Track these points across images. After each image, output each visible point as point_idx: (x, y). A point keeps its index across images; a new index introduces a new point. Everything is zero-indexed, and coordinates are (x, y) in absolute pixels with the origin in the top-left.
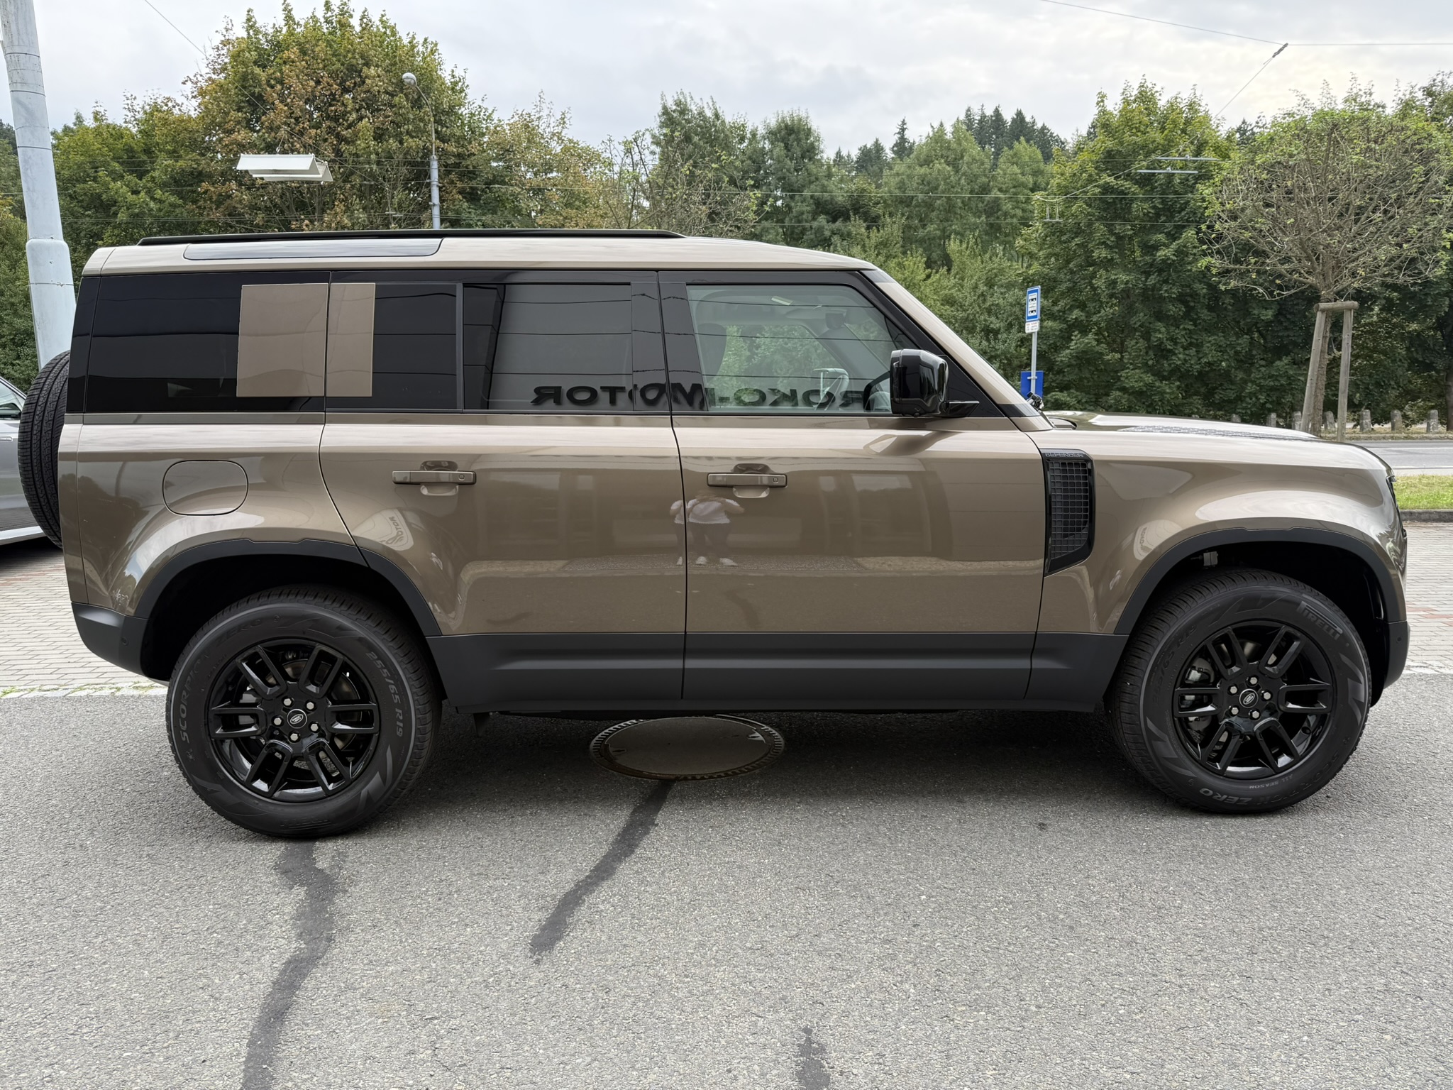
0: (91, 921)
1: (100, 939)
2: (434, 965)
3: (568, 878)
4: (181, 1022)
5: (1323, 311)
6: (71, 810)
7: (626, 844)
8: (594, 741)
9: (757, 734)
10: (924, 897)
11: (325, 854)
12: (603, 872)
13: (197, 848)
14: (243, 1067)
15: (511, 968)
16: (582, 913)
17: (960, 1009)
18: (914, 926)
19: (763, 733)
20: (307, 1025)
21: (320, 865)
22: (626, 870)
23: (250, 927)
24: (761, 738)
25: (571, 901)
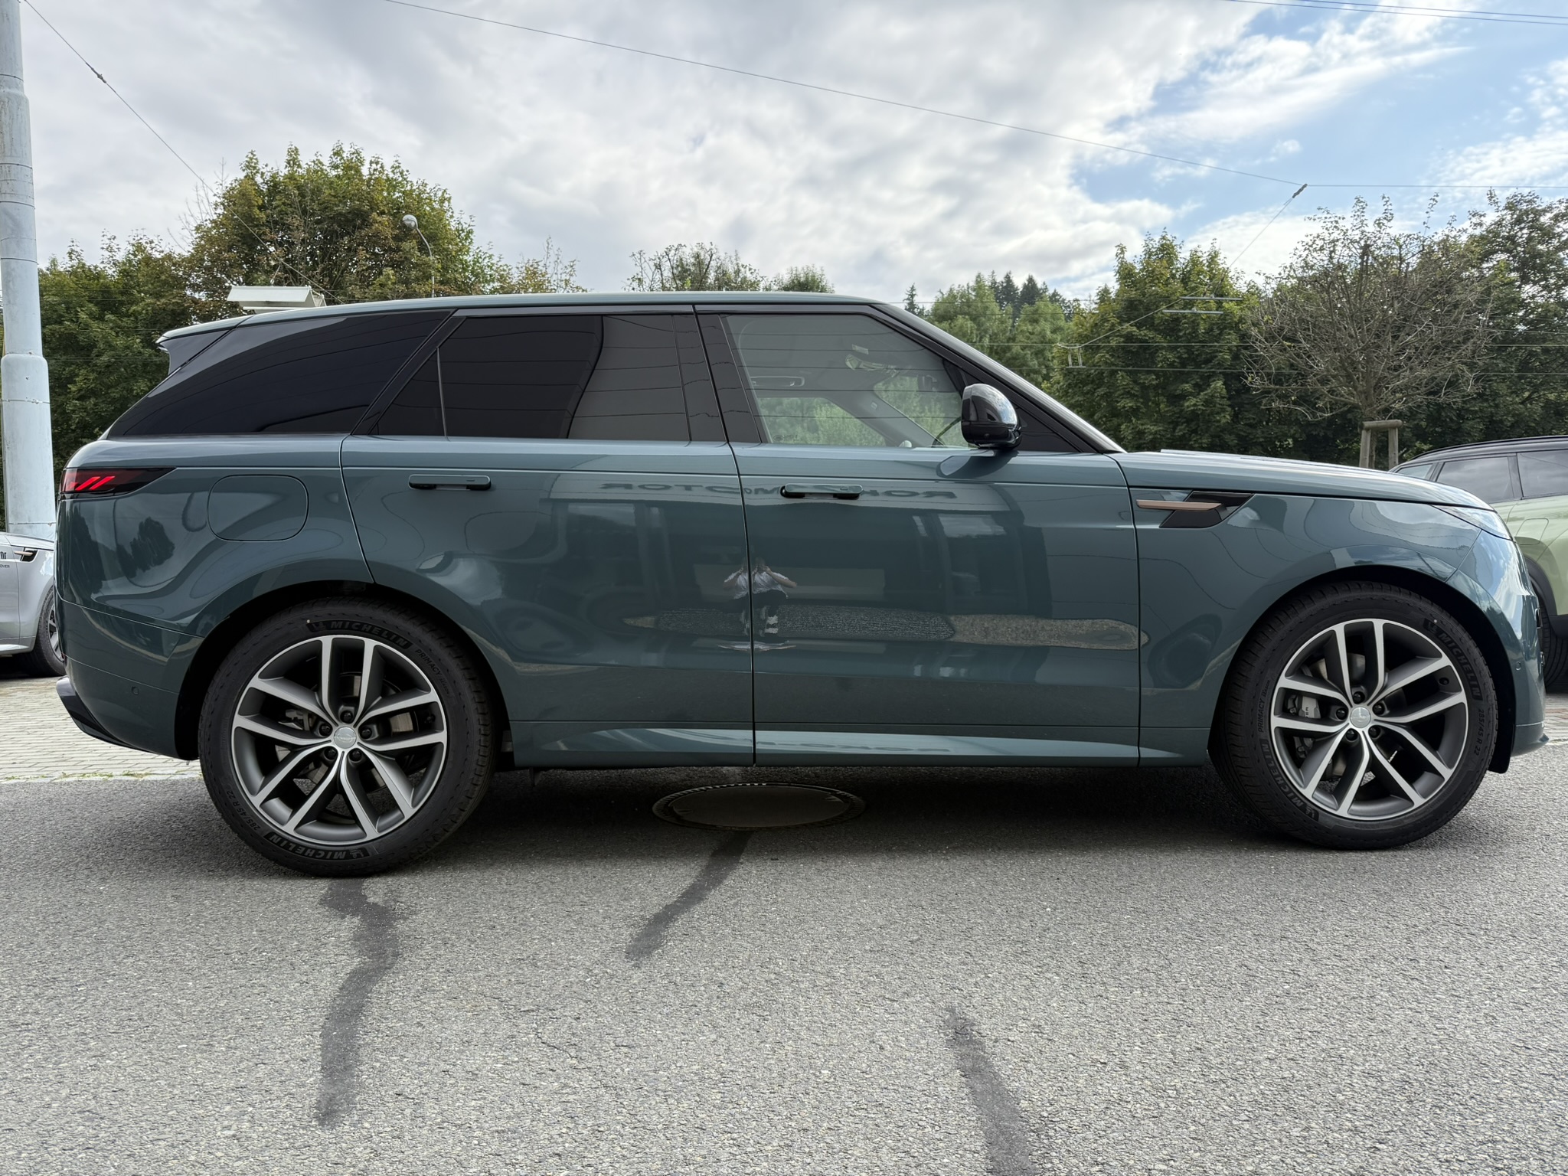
0: (118, 946)
1: (131, 960)
2: (520, 972)
3: (655, 904)
4: (240, 1020)
5: (1367, 430)
6: (77, 865)
7: (711, 879)
8: (656, 804)
9: (833, 797)
10: (1048, 909)
11: (376, 890)
12: (692, 896)
13: (228, 890)
14: (319, 1053)
15: (608, 971)
16: (677, 928)
17: (1112, 989)
18: (1045, 931)
19: (839, 796)
20: (386, 1019)
21: (371, 900)
22: (716, 897)
23: (304, 947)
24: (838, 800)
25: (664, 918)
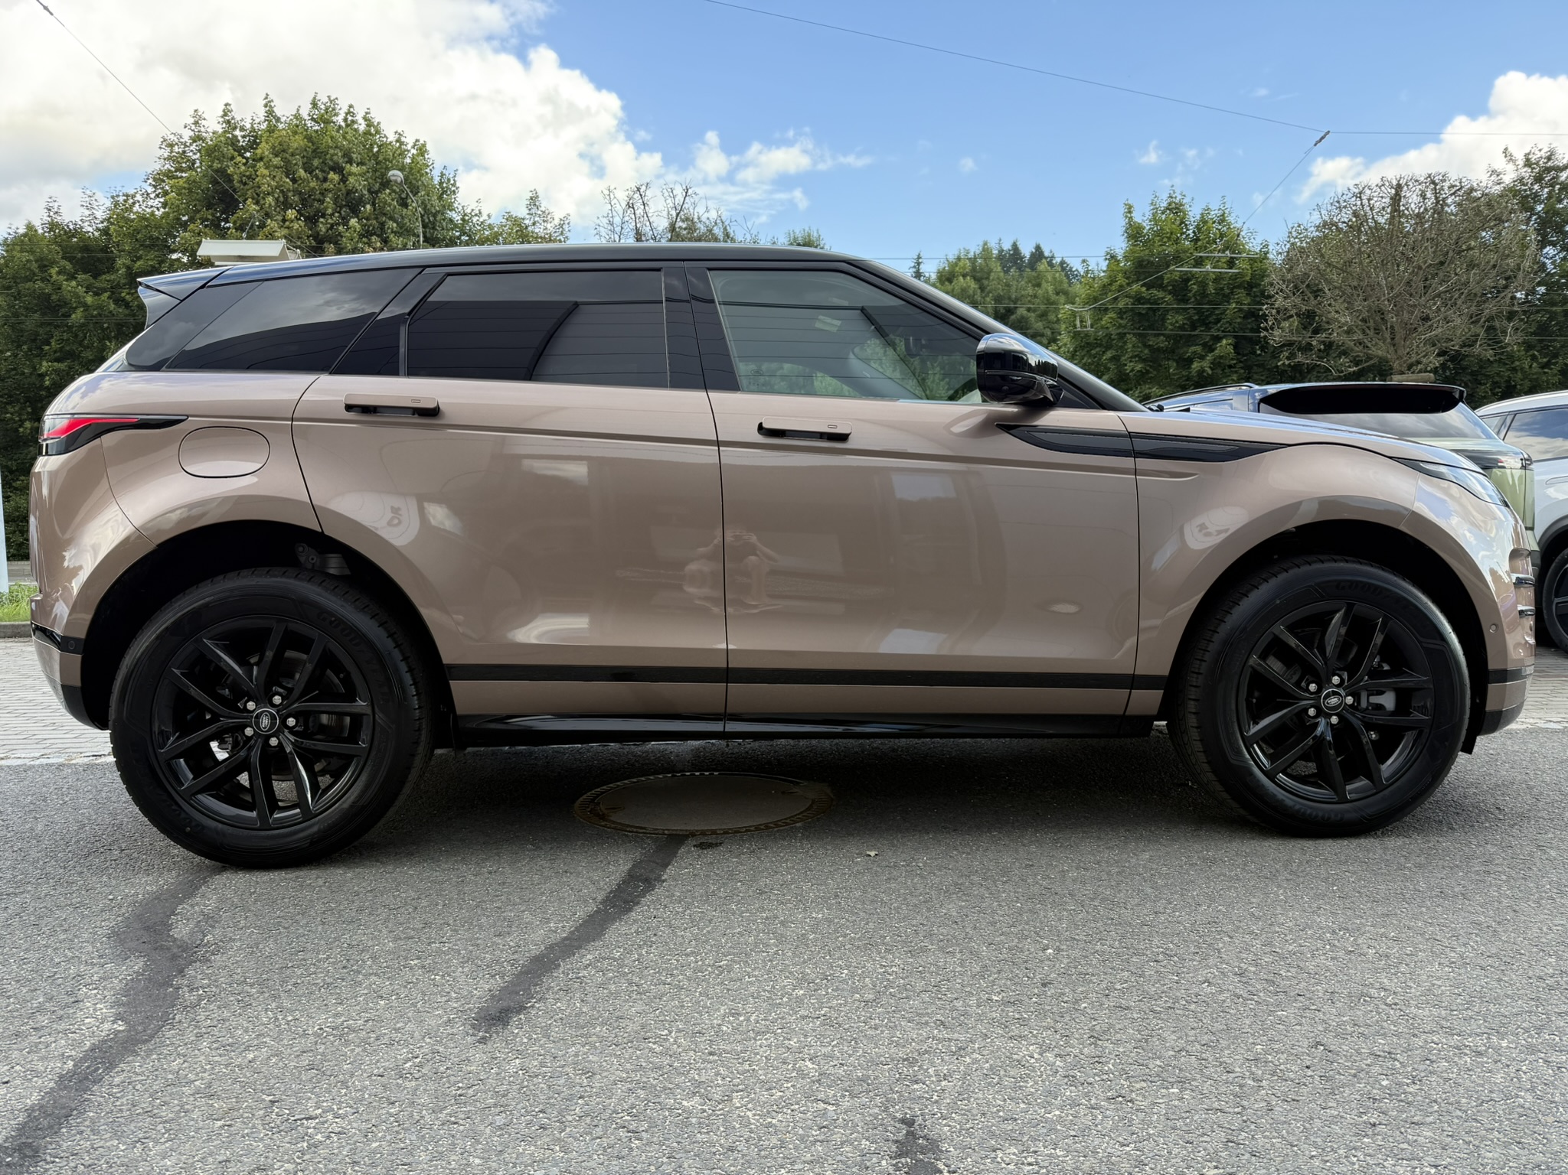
3: (537, 942)
7: (621, 901)
8: (581, 799)
10: (1050, 951)
11: (188, 919)
12: (589, 930)
16: (557, 979)
18: (1044, 985)
22: (621, 930)
25: (542, 965)
